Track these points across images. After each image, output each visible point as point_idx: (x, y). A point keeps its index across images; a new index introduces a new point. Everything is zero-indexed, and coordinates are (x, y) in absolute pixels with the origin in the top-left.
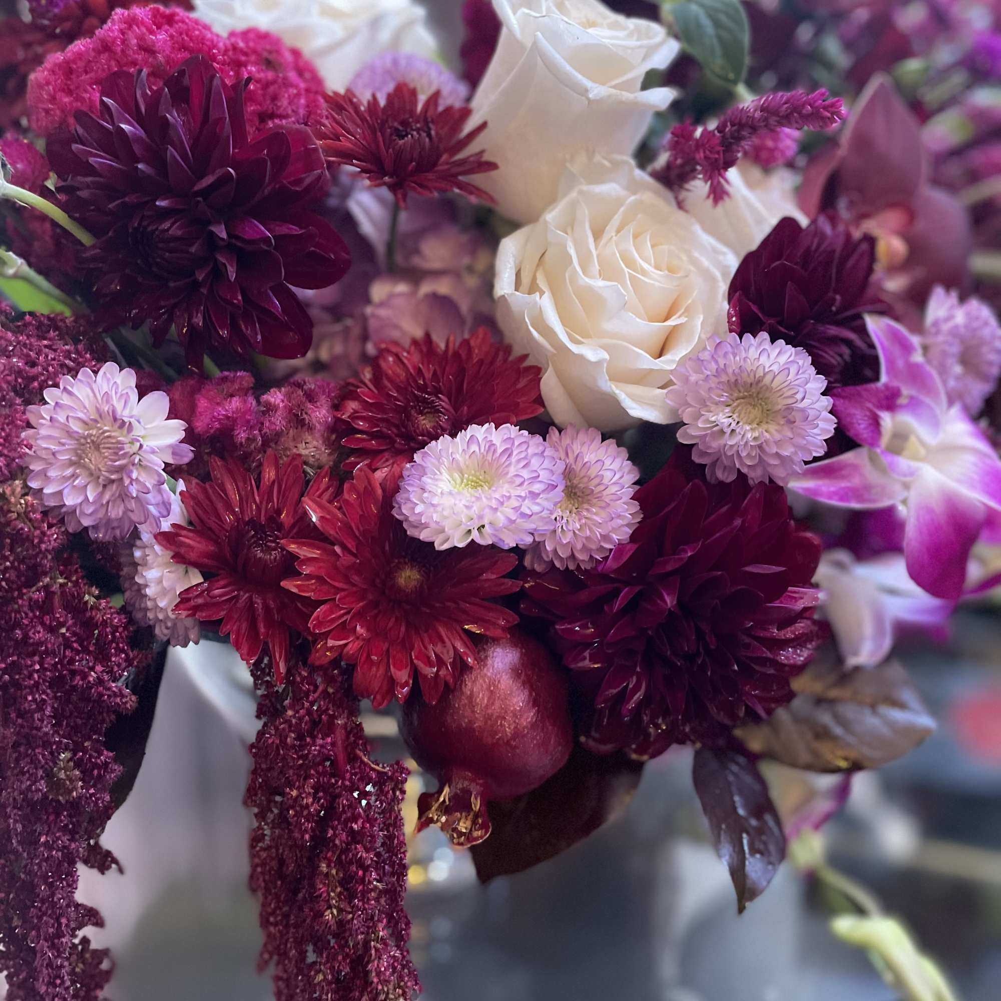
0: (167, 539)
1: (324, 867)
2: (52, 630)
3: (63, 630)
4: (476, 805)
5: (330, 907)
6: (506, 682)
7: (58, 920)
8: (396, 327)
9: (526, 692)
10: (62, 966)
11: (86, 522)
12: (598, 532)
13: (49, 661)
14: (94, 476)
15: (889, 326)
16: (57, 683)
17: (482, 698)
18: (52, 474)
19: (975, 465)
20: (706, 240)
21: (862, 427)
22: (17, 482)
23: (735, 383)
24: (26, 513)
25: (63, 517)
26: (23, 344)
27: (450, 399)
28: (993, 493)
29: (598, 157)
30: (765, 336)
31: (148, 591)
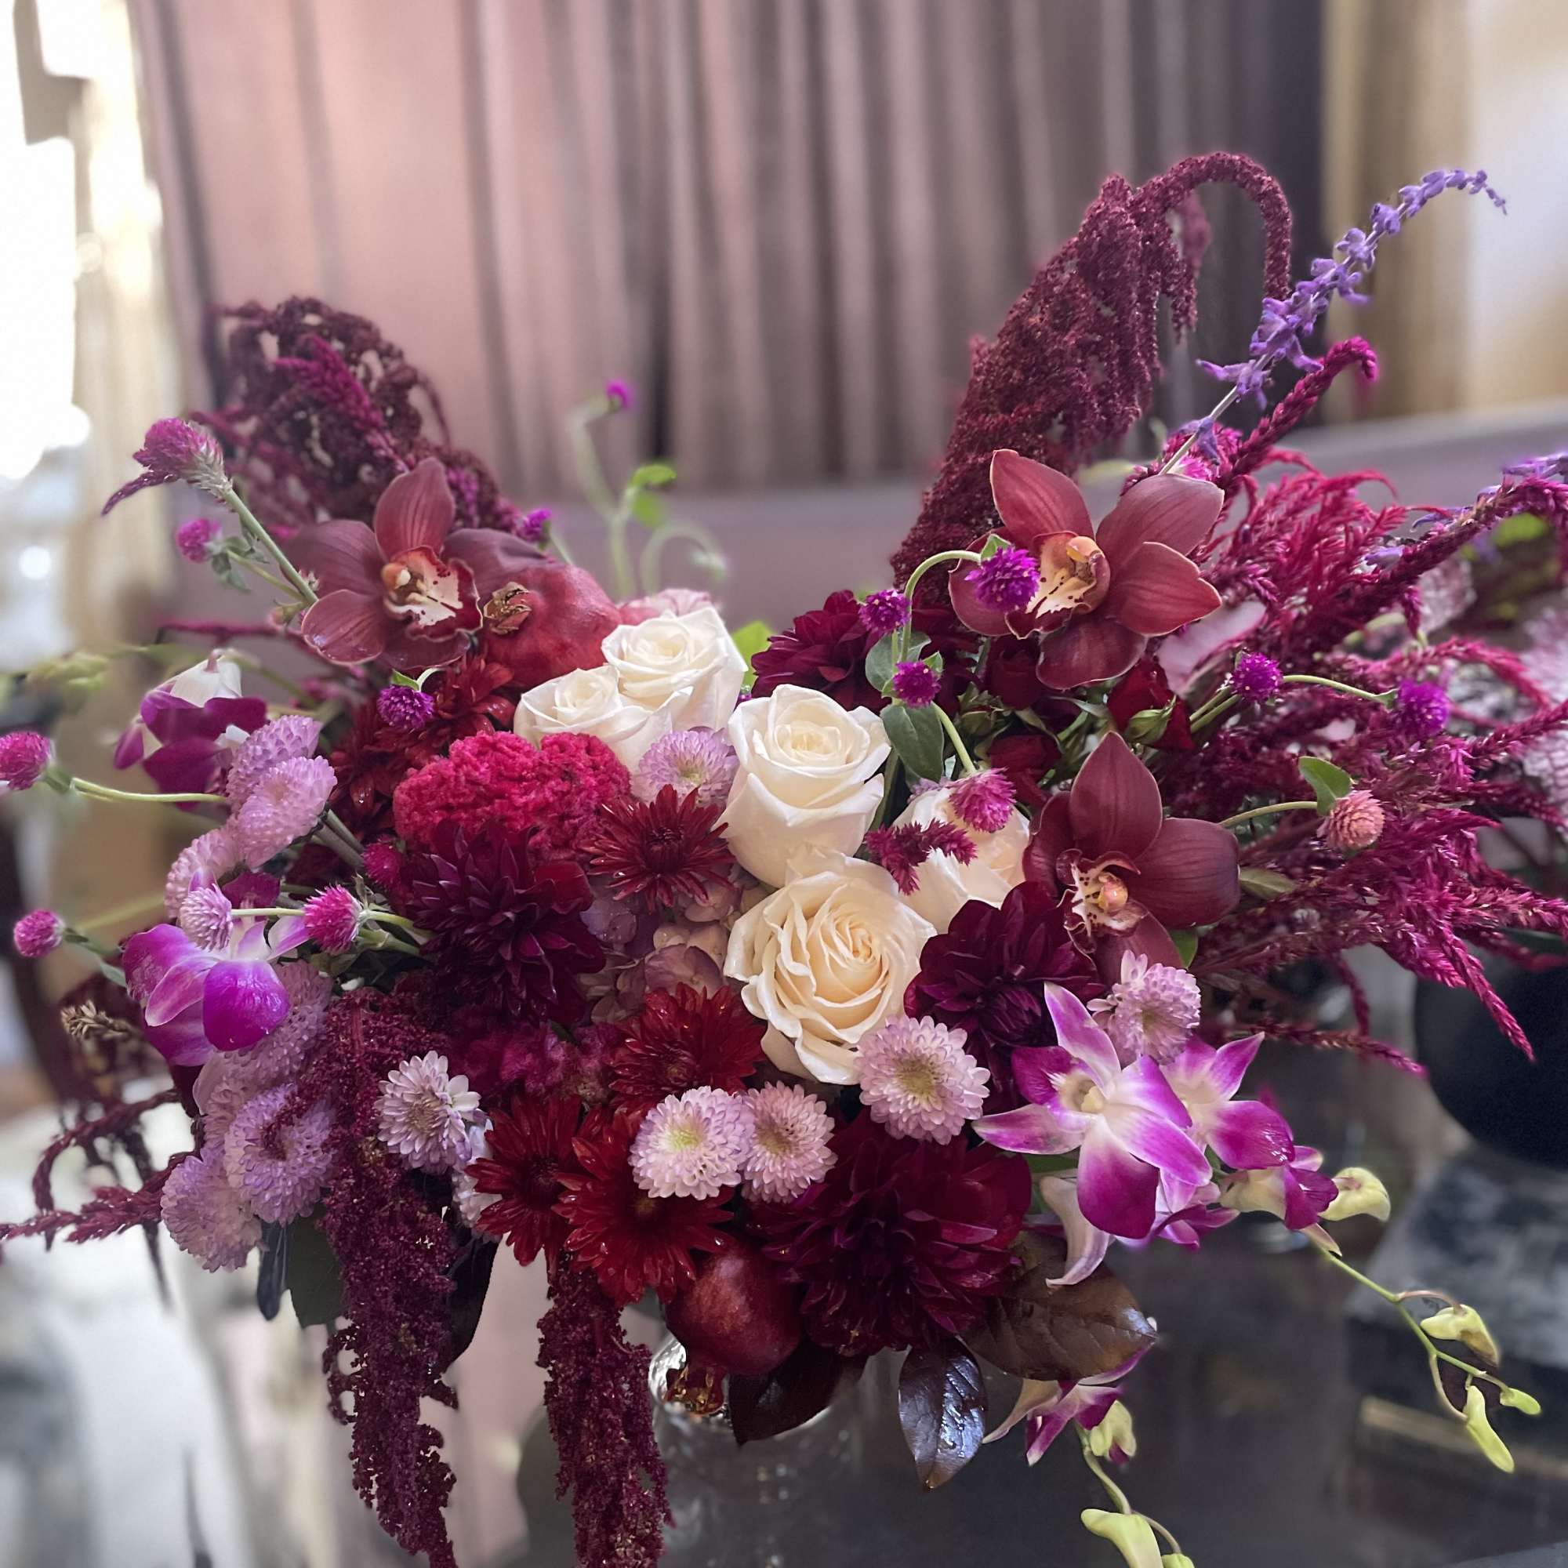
0: (472, 1170)
1: (585, 1423)
2: (395, 1238)
3: (402, 1238)
4: (710, 1382)
5: (590, 1453)
6: (726, 1290)
7: (405, 1440)
8: (670, 971)
9: (744, 1298)
10: (409, 1475)
11: (415, 1165)
12: (793, 1175)
13: (392, 1261)
14: (421, 1132)
15: (1064, 993)
17: (706, 1301)
18: (394, 1132)
19: (1139, 1122)
20: (908, 915)
21: (1034, 1089)
22: (371, 1139)
23: (900, 1060)
24: (375, 1163)
25: (401, 1162)
26: (380, 1028)
27: (693, 1053)
28: (1152, 1150)
29: (815, 851)
30: (928, 1020)
31: (462, 1208)
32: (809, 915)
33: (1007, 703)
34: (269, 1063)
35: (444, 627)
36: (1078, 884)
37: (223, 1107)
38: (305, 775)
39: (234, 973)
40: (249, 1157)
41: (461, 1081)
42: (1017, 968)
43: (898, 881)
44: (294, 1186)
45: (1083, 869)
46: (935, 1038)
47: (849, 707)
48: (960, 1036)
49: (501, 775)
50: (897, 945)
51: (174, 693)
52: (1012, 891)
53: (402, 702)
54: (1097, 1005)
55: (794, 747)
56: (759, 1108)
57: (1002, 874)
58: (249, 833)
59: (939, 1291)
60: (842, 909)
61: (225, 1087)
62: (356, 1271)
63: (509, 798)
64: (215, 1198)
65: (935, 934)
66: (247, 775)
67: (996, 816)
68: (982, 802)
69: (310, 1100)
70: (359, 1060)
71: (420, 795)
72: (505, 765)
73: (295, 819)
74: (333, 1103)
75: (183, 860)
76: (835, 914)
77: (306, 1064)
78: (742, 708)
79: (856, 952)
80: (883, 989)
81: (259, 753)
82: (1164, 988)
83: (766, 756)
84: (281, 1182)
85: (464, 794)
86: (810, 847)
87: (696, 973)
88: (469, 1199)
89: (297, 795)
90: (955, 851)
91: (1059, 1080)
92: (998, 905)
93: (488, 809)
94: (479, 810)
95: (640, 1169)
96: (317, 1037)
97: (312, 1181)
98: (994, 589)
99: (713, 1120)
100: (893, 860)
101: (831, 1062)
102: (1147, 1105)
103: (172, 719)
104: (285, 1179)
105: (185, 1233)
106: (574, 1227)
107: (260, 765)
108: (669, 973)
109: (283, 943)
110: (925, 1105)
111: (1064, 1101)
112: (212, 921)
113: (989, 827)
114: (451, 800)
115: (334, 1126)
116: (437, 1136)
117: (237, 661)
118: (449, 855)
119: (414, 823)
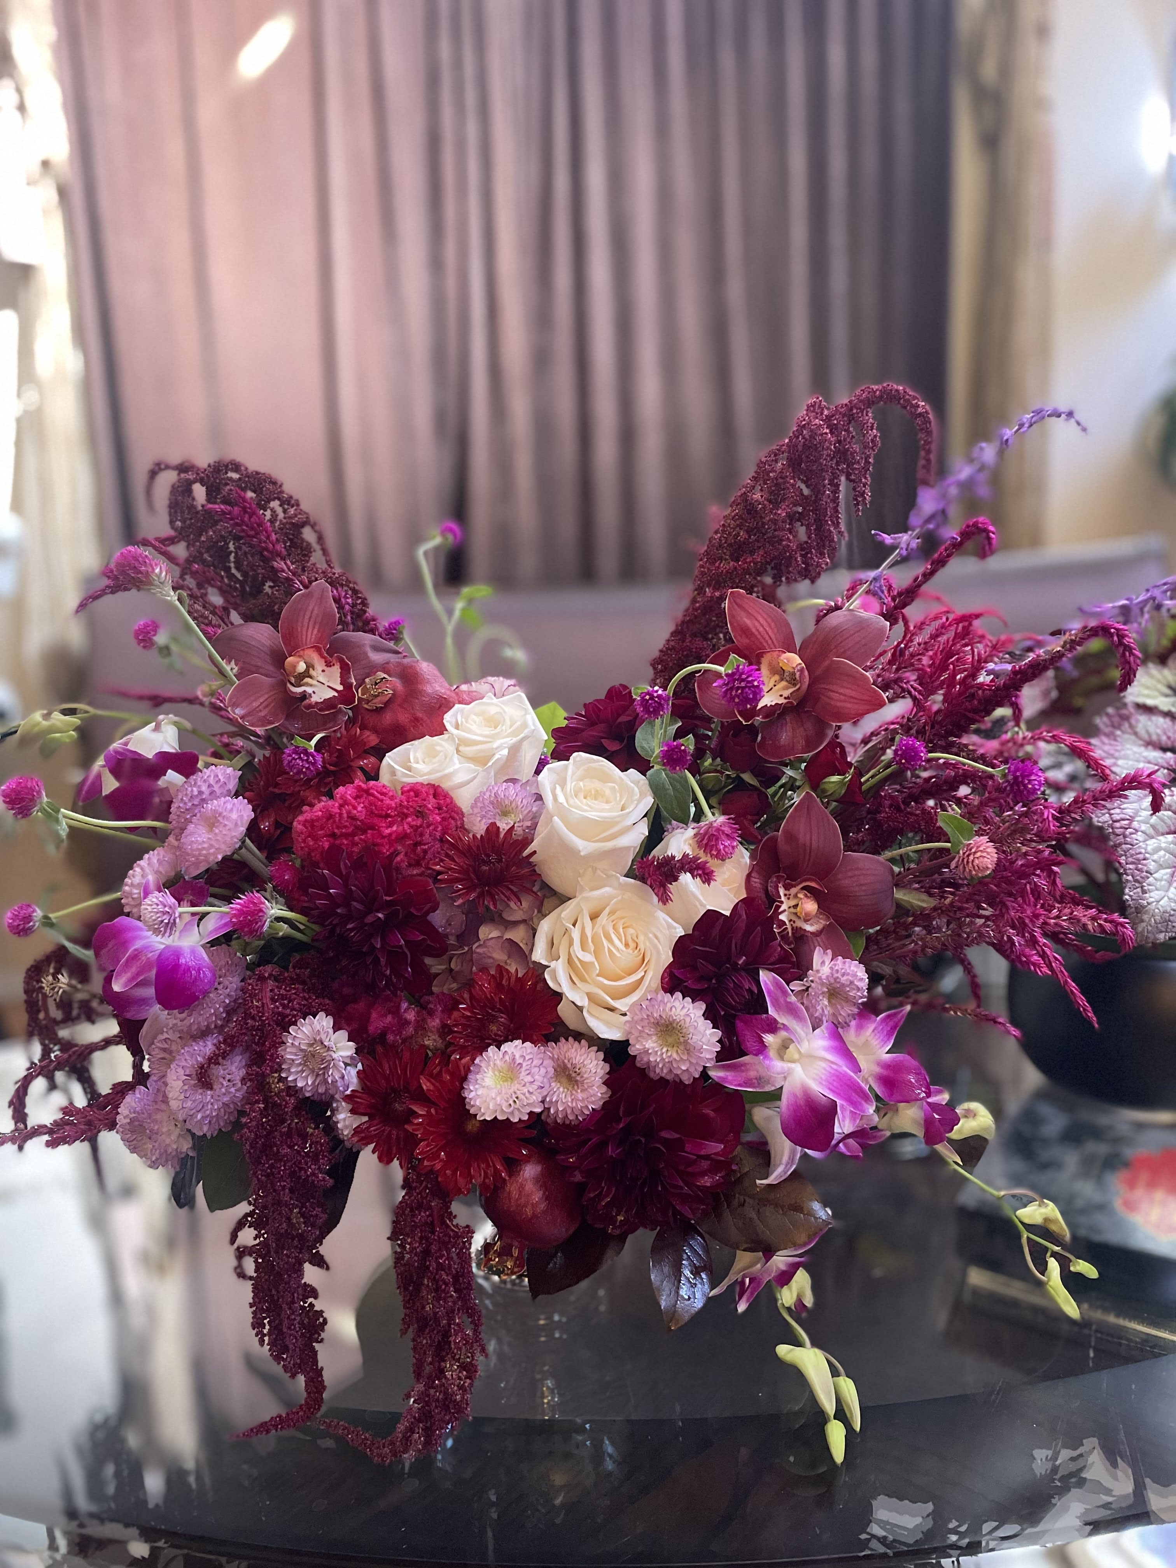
0: (348, 1099)
1: (426, 1281)
2: (291, 1147)
3: (296, 1148)
4: (516, 1253)
5: (429, 1304)
6: (530, 1186)
7: (293, 1294)
9: (541, 1192)
10: (295, 1319)
11: (308, 1095)
12: (580, 1105)
13: (289, 1164)
14: (313, 1071)
15: (774, 977)
16: (293, 1174)
17: (515, 1194)
18: (292, 1070)
19: (825, 1069)
20: (664, 919)
21: (750, 1043)
22: (276, 1075)
23: (658, 1023)
24: (279, 1092)
25: (297, 1091)
26: (282, 995)
27: (508, 1016)
28: (834, 1089)
29: (599, 872)
30: (678, 995)
31: (339, 1126)
32: (594, 917)
33: (733, 768)
34: (200, 1019)
35: (329, 704)
36: (783, 898)
37: (165, 1050)
38: (231, 810)
39: (177, 953)
40: (186, 1087)
41: (343, 1034)
42: (740, 958)
43: (657, 895)
44: (219, 1109)
45: (787, 887)
46: (683, 1007)
47: (624, 769)
48: (702, 1006)
49: (372, 813)
50: (656, 941)
51: (131, 747)
52: (738, 903)
53: (300, 758)
54: (796, 986)
55: (585, 798)
56: (556, 1056)
57: (729, 890)
58: (189, 852)
59: (682, 1188)
60: (619, 914)
61: (165, 1036)
62: (262, 1170)
63: (378, 830)
64: (159, 1116)
65: (683, 934)
66: (187, 810)
67: (727, 849)
68: (717, 839)
69: (233, 1047)
70: (267, 1019)
71: (313, 826)
72: (376, 806)
73: (224, 843)
74: (247, 1048)
75: (137, 869)
76: (613, 918)
77: (227, 1020)
78: (548, 769)
79: (627, 945)
80: (645, 972)
81: (196, 793)
82: (843, 975)
83: (566, 805)
84: (210, 1106)
85: (345, 827)
86: (595, 870)
87: (509, 957)
88: (344, 1119)
89: (225, 825)
90: (700, 876)
91: (769, 1038)
92: (728, 913)
93: (363, 837)
94: (356, 838)
95: (471, 1099)
96: (235, 1001)
97: (231, 1106)
98: (734, 693)
99: (524, 1064)
100: (655, 880)
101: (608, 1024)
102: (830, 1057)
103: (127, 764)
104: (212, 1104)
105: (135, 1142)
106: (421, 1140)
107: (196, 802)
108: (490, 957)
109: (211, 932)
110: (675, 1056)
111: (772, 1053)
112: (165, 917)
113: (722, 857)
114: (336, 831)
115: (248, 1066)
116: (324, 1074)
117: (175, 724)
118: (336, 871)
119: (308, 846)
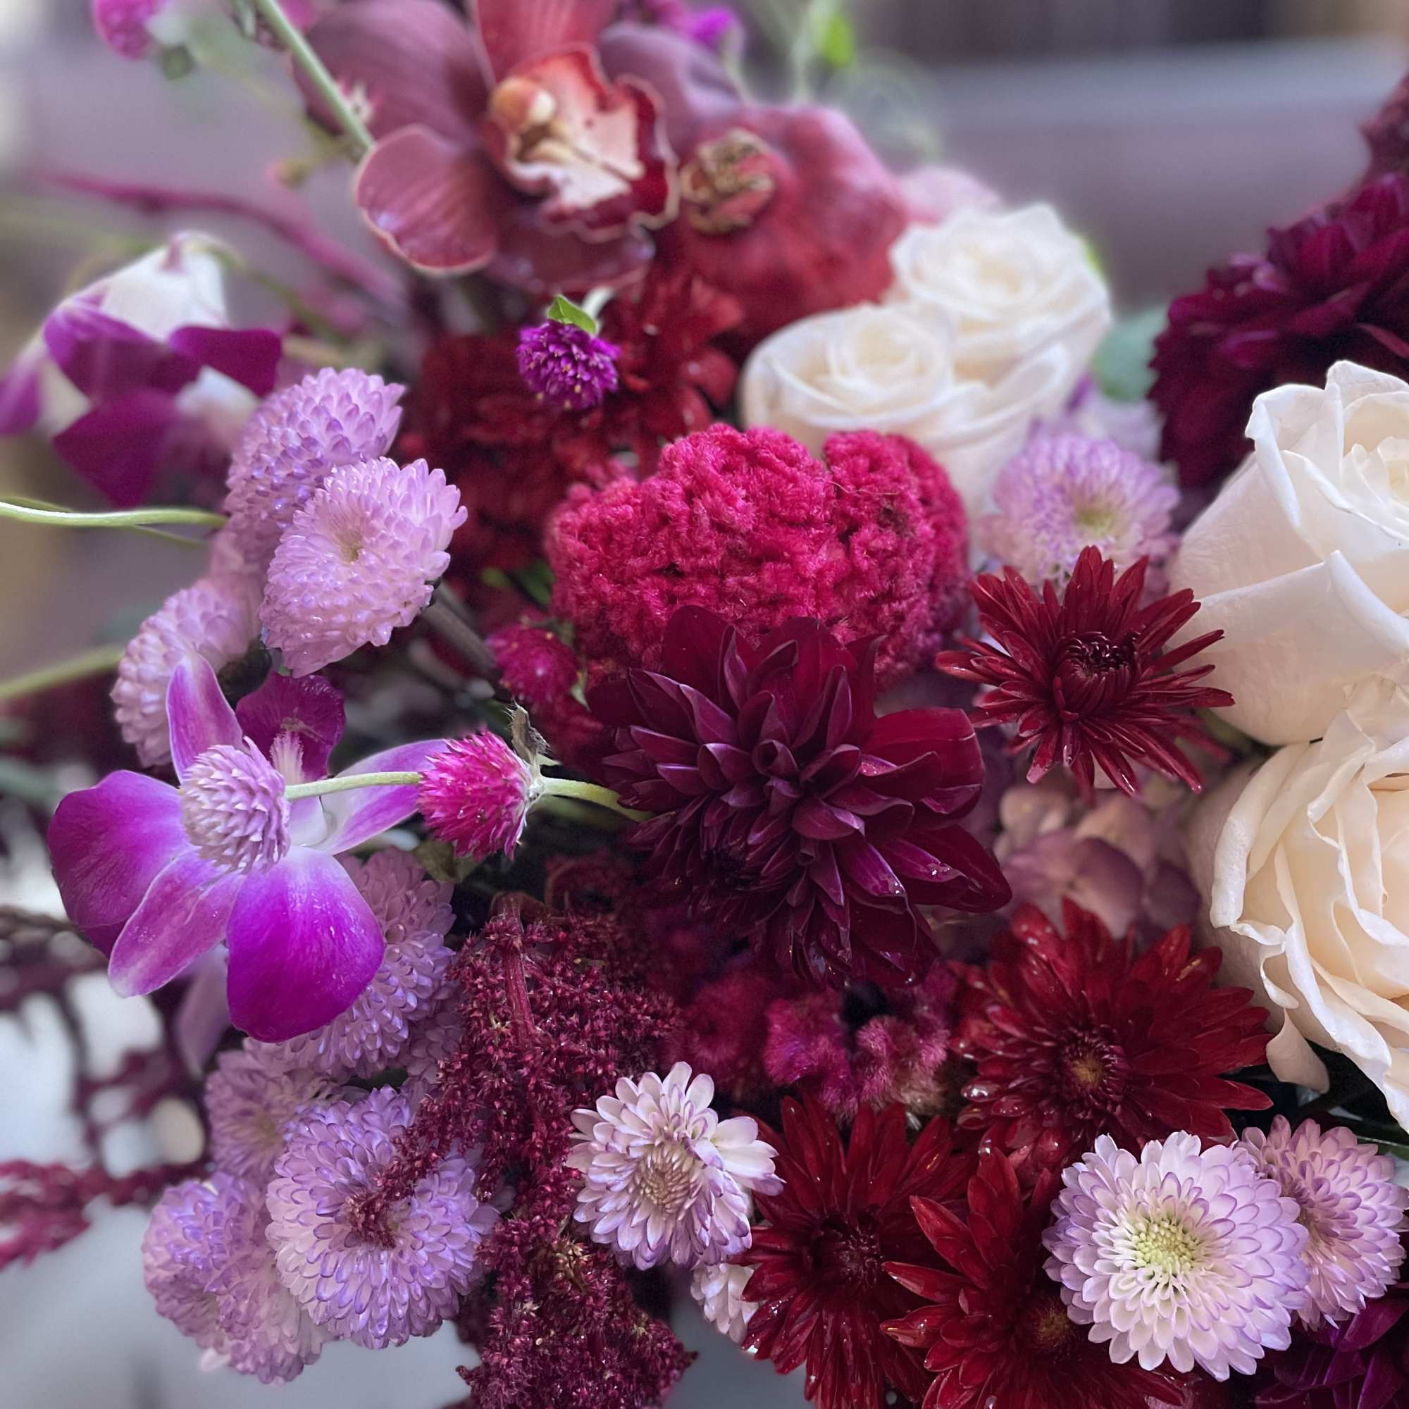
0: (735, 1259)
8: (1040, 876)
11: (642, 1263)
14: (659, 1210)
18: (605, 1208)
26: (561, 996)
34: (344, 1042)
35: (609, 212)
38: (407, 501)
40: (324, 1246)
41: (742, 1125)
49: (773, 514)
51: (111, 309)
53: (569, 356)
58: (294, 610)
63: (788, 560)
66: (274, 487)
71: (607, 541)
72: (781, 496)
75: (151, 638)
81: (295, 442)
84: (389, 1294)
85: (706, 551)
87: (1080, 874)
89: (395, 546)
93: (751, 579)
94: (732, 581)
96: (435, 1005)
103: (102, 356)
104: (395, 1289)
107: (298, 469)
108: (1044, 884)
114: (679, 560)
116: (691, 1219)
117: (216, 253)
118: (710, 685)
119: (600, 596)
